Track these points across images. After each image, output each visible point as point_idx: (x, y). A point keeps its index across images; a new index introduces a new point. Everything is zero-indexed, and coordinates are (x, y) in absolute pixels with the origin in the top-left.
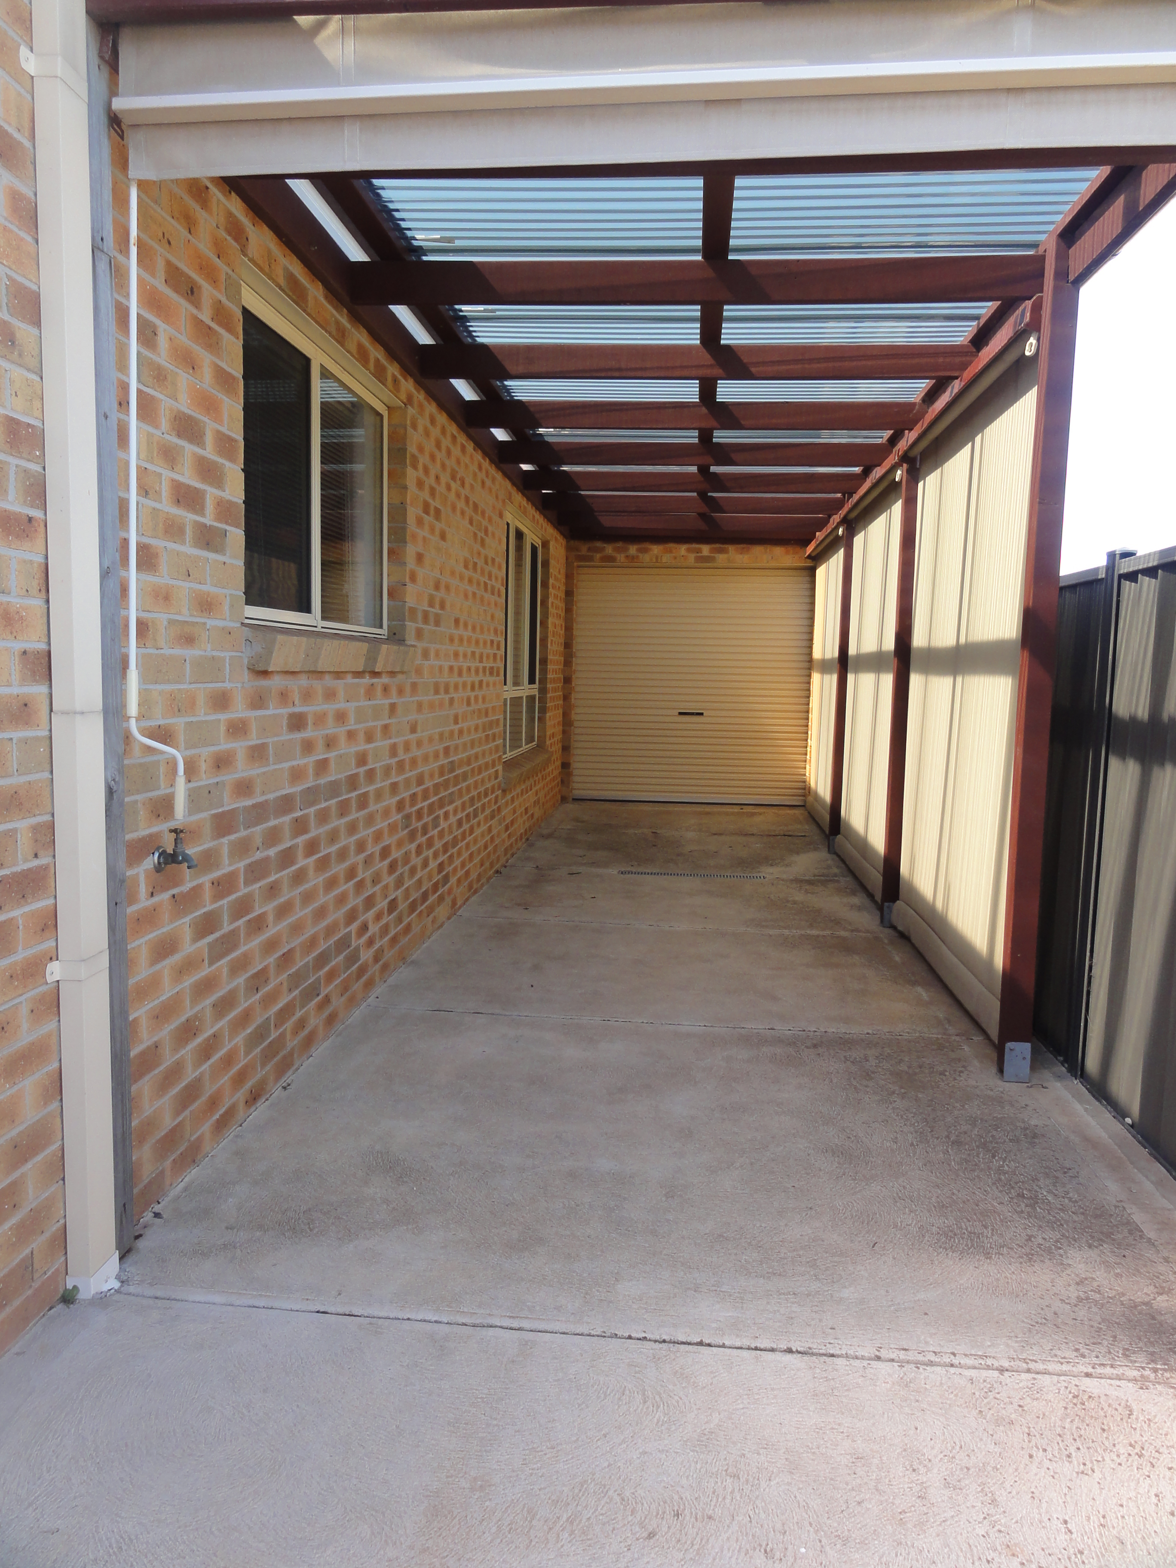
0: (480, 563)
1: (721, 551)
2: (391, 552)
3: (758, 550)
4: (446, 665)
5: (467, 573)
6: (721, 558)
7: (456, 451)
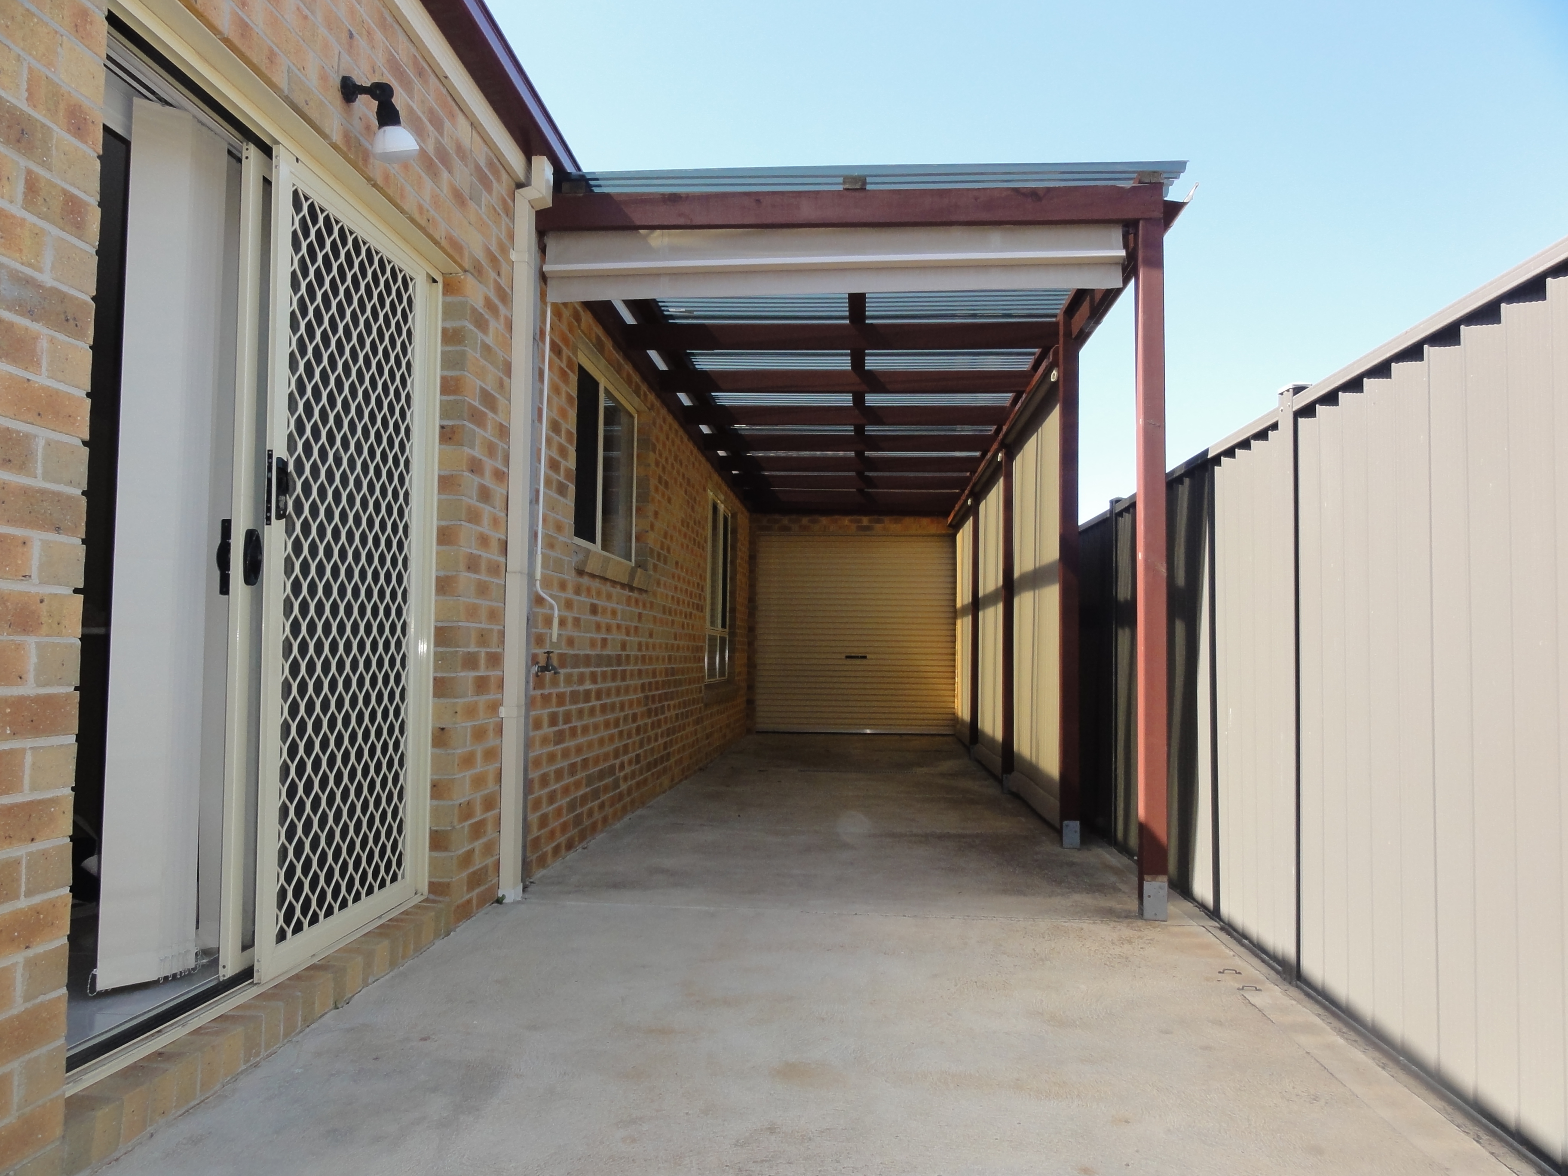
0: (691, 523)
1: (878, 521)
2: (638, 509)
3: (908, 520)
4: (671, 594)
5: (684, 529)
6: (878, 526)
7: (678, 442)
